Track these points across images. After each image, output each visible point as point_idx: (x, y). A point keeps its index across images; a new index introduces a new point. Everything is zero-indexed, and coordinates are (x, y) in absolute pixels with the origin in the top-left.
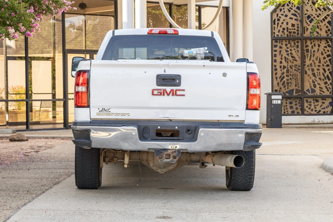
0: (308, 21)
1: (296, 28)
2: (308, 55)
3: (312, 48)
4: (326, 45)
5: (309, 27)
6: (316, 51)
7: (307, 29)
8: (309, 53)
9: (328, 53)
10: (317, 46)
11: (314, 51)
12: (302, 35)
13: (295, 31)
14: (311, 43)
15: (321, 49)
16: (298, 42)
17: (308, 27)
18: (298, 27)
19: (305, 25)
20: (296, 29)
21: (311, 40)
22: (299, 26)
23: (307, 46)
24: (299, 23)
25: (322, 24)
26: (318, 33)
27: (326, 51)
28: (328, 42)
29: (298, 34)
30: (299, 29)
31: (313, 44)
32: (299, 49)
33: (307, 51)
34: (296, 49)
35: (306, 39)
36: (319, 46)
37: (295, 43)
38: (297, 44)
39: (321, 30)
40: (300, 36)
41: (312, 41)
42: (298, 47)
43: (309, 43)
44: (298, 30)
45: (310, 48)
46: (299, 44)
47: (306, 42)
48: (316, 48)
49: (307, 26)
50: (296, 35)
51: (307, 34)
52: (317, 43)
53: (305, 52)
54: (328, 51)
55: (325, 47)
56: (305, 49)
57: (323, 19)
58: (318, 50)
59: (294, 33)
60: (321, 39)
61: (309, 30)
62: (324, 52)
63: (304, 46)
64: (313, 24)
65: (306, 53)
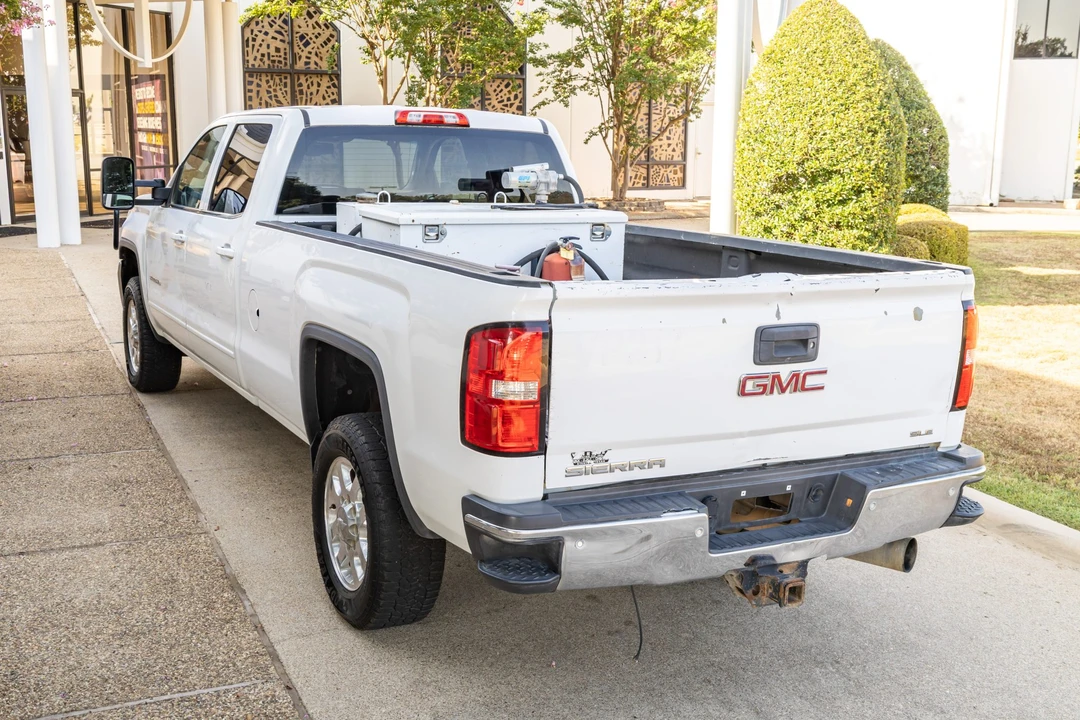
0: (301, 44)
1: (282, 54)
2: (301, 98)
3: (309, 88)
4: (330, 84)
5: (304, 55)
6: (315, 93)
7: (300, 57)
8: (304, 96)
9: (333, 97)
10: (315, 85)
11: (311, 94)
12: (292, 66)
13: (281, 59)
14: (307, 80)
15: (323, 89)
16: (286, 78)
17: (301, 54)
18: (285, 54)
19: (296, 50)
20: (283, 56)
21: (306, 75)
22: (287, 51)
23: (300, 85)
24: (287, 46)
25: (323, 50)
26: (316, 64)
27: (330, 93)
28: (332, 80)
29: (286, 64)
30: (288, 56)
31: (309, 82)
32: (288, 89)
33: (301, 92)
34: (284, 89)
35: (299, 73)
36: (319, 85)
37: (281, 80)
38: (284, 81)
39: (321, 59)
40: (288, 67)
41: (308, 76)
42: (285, 86)
43: (303, 79)
44: (285, 59)
45: (304, 88)
46: (288, 81)
47: (299, 79)
48: (314, 89)
49: (300, 51)
50: (282, 65)
51: (300, 65)
52: (315, 80)
53: (297, 93)
54: (333, 94)
55: (329, 87)
56: (297, 89)
57: (325, 42)
58: (318, 91)
59: (280, 62)
60: (321, 74)
61: (304, 59)
62: (326, 96)
63: (296, 84)
64: (309, 48)
65: (299, 97)
